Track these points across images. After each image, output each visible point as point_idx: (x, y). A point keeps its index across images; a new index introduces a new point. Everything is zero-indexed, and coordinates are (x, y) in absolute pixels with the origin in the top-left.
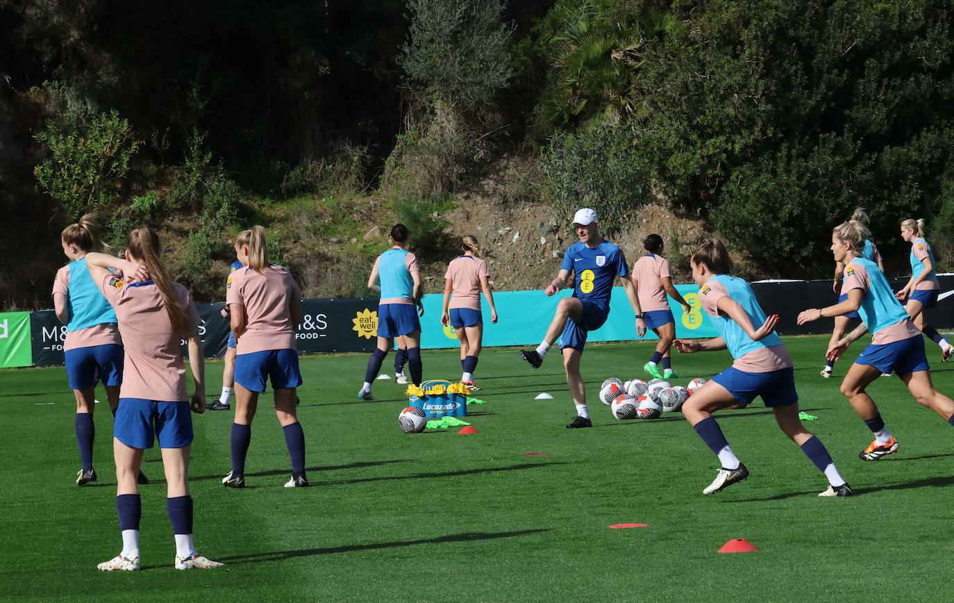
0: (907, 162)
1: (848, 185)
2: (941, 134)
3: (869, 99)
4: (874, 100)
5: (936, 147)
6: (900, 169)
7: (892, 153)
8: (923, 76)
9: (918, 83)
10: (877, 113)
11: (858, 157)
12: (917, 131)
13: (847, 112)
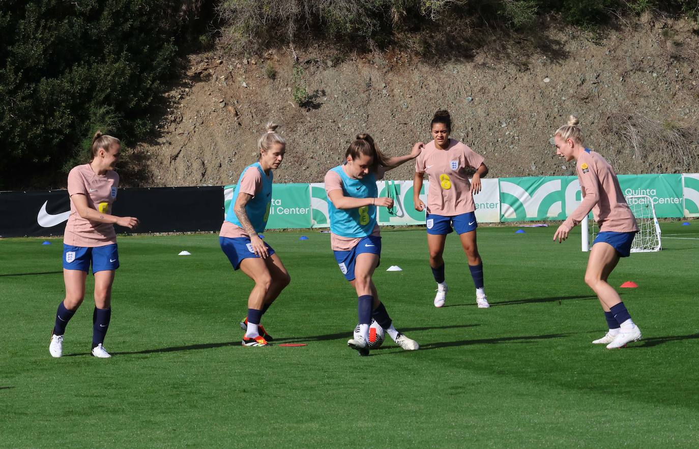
0: (60, 92)
1: (10, 110)
2: (90, 68)
3: (29, 37)
4: (33, 39)
5: (86, 79)
6: (55, 97)
7: (47, 84)
8: (75, 19)
9: (71, 25)
10: (35, 49)
11: (19, 87)
12: (69, 66)
13: (10, 48)
